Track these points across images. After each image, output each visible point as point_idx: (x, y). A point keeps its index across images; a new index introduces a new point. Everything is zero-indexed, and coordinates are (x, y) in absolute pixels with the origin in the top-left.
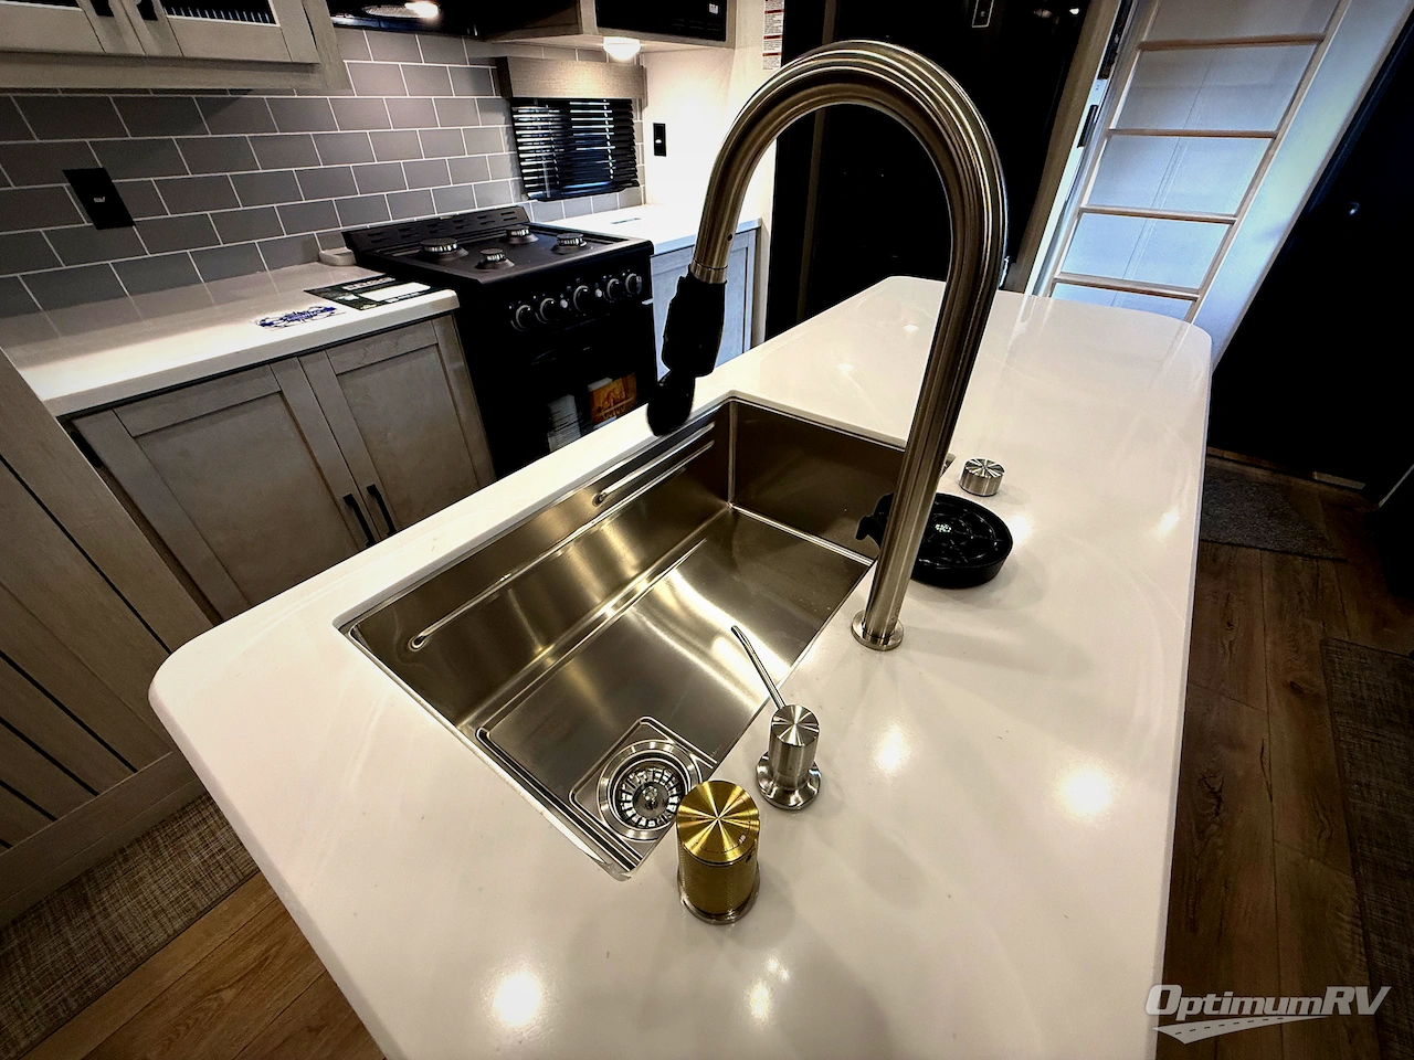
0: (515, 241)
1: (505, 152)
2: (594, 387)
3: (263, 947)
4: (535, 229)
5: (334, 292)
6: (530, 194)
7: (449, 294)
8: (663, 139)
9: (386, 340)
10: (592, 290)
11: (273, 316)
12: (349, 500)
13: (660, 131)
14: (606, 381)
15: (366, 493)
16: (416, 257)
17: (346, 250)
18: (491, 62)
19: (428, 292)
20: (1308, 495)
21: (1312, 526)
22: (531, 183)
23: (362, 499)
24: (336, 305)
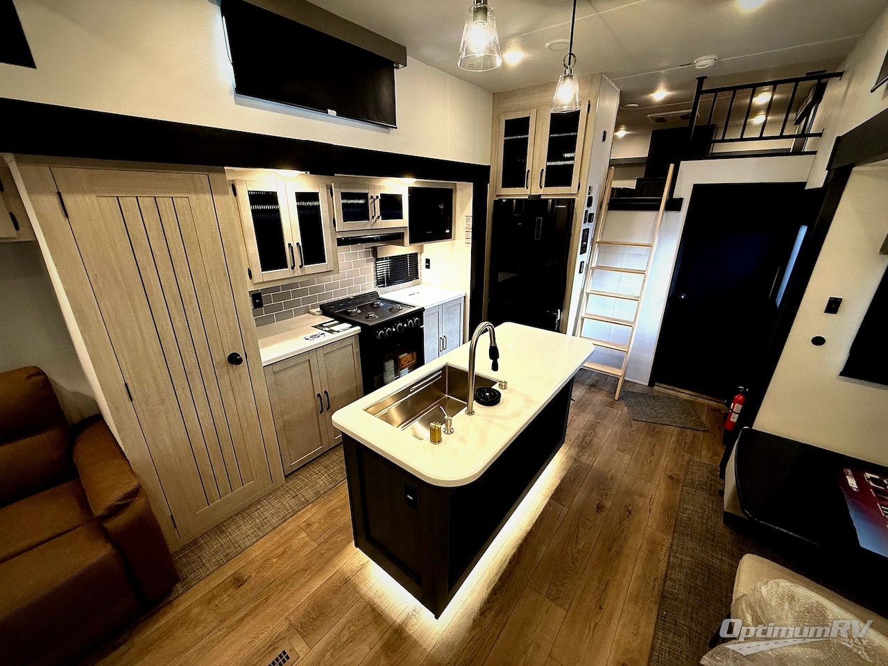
0: (375, 306)
1: (373, 273)
2: (401, 356)
3: (283, 548)
4: (383, 300)
5: (320, 326)
6: (379, 286)
7: (358, 328)
8: (429, 263)
10: (403, 325)
11: (308, 336)
12: (319, 395)
13: (428, 261)
14: (406, 354)
15: (324, 393)
16: (344, 313)
17: (319, 310)
18: (371, 248)
19: (351, 327)
20: (702, 405)
21: (699, 417)
22: (381, 282)
23: (322, 395)
24: (324, 332)
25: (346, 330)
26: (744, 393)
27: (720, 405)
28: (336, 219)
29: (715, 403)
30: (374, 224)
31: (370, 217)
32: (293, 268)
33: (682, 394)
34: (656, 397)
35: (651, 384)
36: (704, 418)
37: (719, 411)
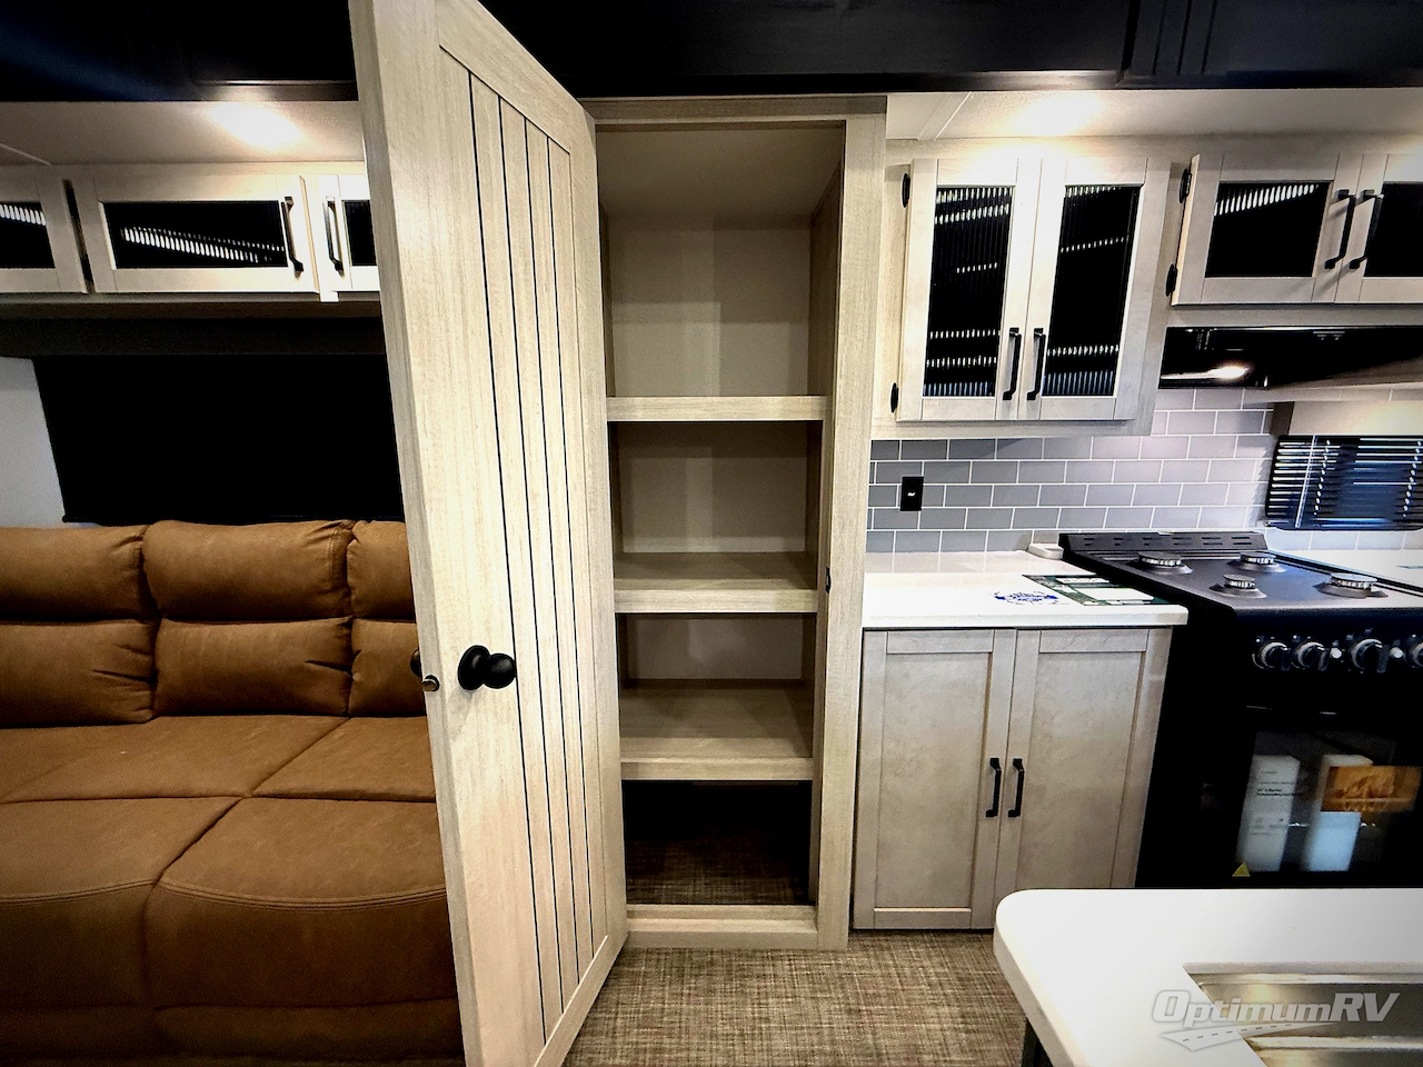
0: (1251, 566)
1: (1256, 480)
4: (1284, 559)
5: (1050, 582)
6: (1270, 522)
7: (1177, 611)
9: (1097, 636)
11: (1004, 593)
12: (995, 763)
15: (1010, 763)
16: (1131, 564)
17: (1056, 546)
18: (1268, 406)
19: (1152, 603)
22: (1278, 510)
23: (1006, 767)
24: (1056, 594)
25: (1129, 606)
28: (1180, 268)
30: (1327, 285)
31: (1319, 260)
32: (1007, 396)
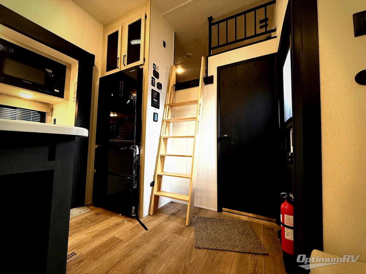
20: (258, 225)
21: (257, 238)
26: (289, 199)
27: (272, 223)
29: (268, 222)
33: (242, 217)
34: (222, 221)
35: (220, 210)
36: (262, 238)
37: (272, 229)
